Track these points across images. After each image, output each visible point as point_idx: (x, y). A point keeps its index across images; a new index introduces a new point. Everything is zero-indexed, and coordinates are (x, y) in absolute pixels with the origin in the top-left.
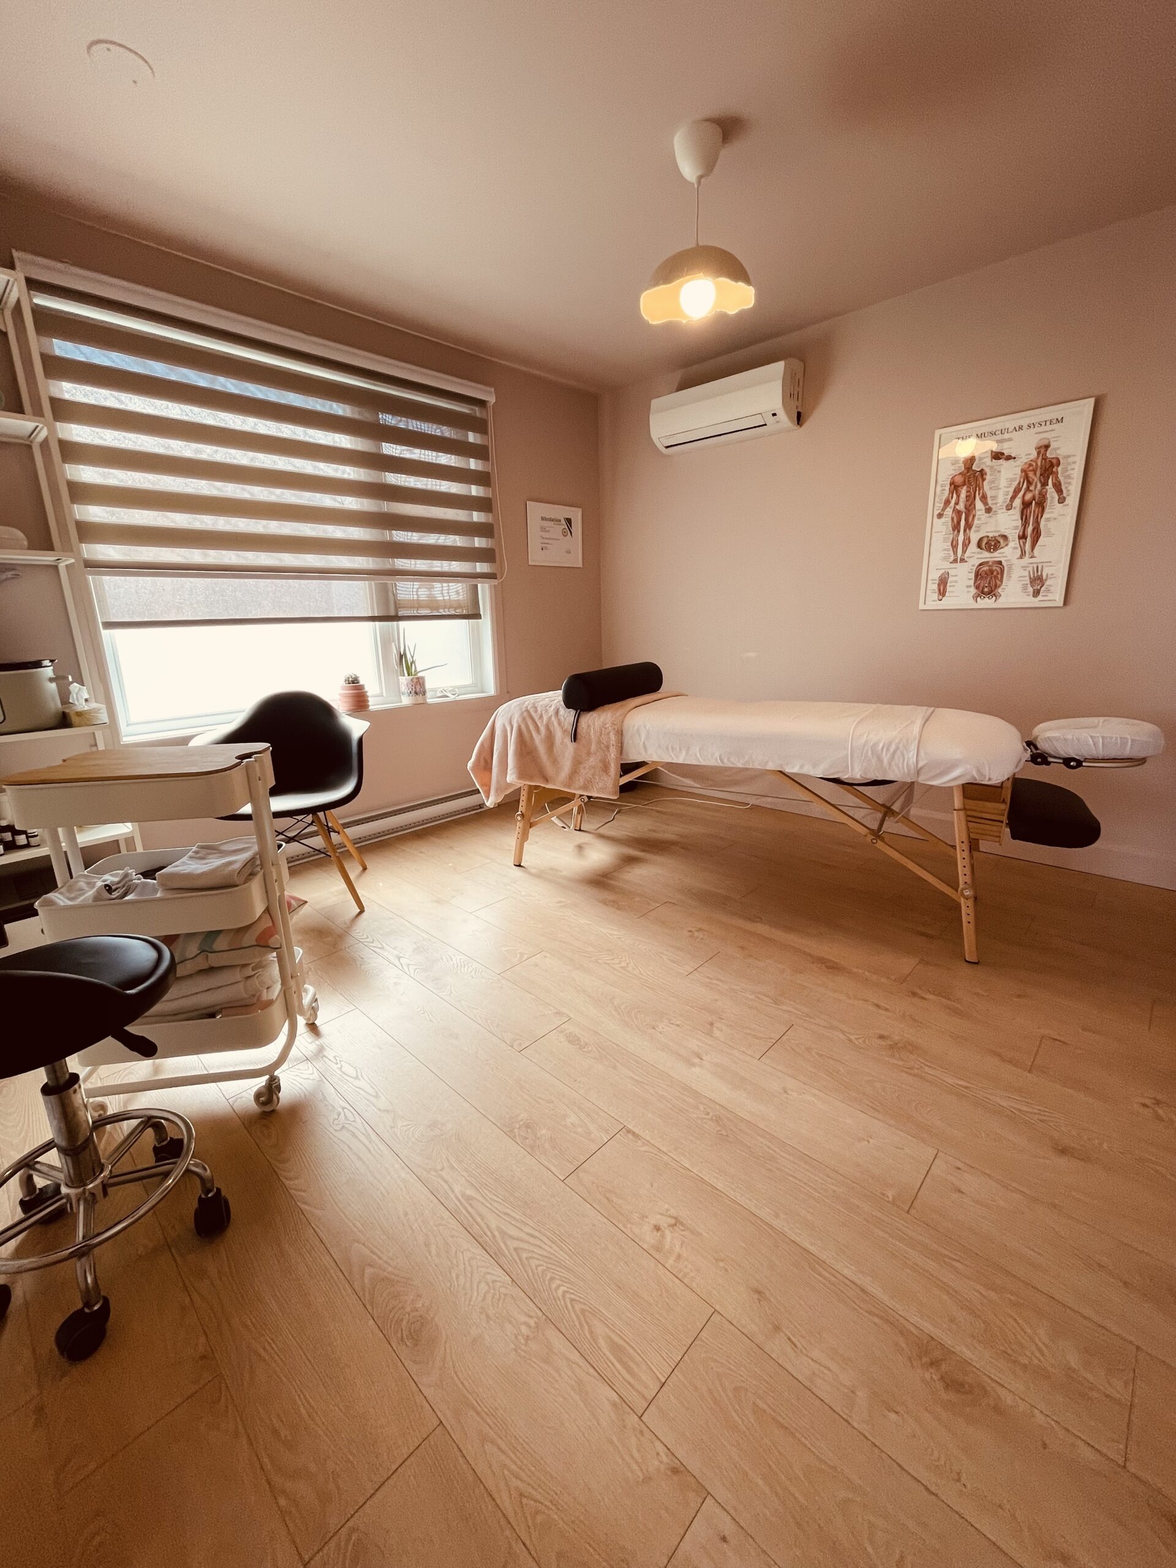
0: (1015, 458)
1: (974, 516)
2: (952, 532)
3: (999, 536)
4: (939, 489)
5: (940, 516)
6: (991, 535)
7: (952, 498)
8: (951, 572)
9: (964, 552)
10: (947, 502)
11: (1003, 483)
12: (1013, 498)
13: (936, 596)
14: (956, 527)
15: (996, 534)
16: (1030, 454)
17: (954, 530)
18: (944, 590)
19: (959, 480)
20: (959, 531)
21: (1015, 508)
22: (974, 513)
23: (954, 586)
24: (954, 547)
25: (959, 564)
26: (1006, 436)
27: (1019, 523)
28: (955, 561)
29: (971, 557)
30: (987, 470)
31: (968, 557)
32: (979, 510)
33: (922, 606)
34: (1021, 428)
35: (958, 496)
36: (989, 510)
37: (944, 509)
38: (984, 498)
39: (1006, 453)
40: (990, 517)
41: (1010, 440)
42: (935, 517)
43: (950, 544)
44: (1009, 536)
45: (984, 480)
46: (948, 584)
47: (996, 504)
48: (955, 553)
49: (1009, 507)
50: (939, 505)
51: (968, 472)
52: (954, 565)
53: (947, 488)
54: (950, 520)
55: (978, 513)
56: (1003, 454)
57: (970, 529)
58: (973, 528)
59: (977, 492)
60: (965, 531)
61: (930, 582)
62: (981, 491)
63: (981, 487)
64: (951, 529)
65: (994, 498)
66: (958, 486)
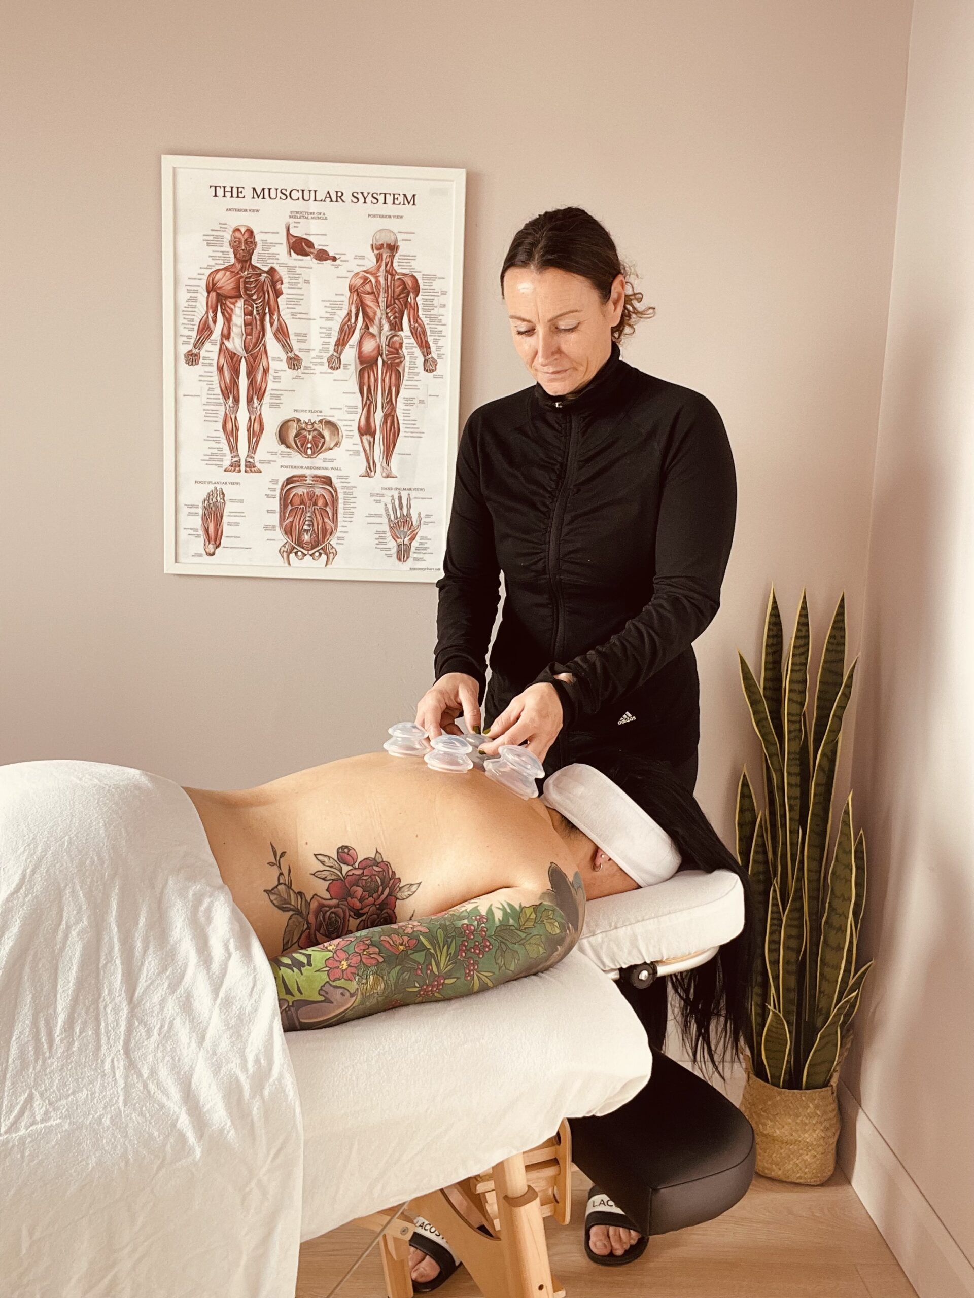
0: (334, 259)
1: (266, 371)
2: (222, 400)
3: (321, 421)
4: (183, 296)
5: (192, 358)
6: (305, 418)
7: (215, 322)
8: (229, 491)
9: (253, 448)
10: (205, 330)
11: (317, 309)
12: (341, 343)
13: (199, 544)
14: (230, 391)
15: (315, 418)
16: (362, 258)
17: (226, 397)
18: (216, 530)
19: (226, 282)
20: (237, 400)
21: (346, 366)
22: (264, 362)
23: (237, 524)
24: (231, 433)
25: (242, 476)
26: (313, 207)
27: (357, 400)
28: (235, 466)
29: (269, 462)
30: (282, 272)
31: (261, 462)
32: (274, 359)
33: (170, 567)
34: (340, 196)
35: (228, 320)
36: (294, 362)
37: (199, 344)
38: (282, 333)
39: (318, 243)
40: (297, 377)
41: (321, 216)
42: (182, 360)
43: (219, 426)
44: (340, 424)
45: (278, 293)
46: (225, 519)
47: (308, 351)
48: (234, 448)
49: (335, 363)
50: (186, 332)
51: (242, 269)
52: (233, 476)
53: (202, 295)
54: (214, 368)
55: (273, 365)
56: (310, 244)
57: (260, 398)
58: (267, 399)
59: (268, 317)
60: (250, 401)
61: (184, 511)
62: (275, 317)
63: (274, 310)
64: (218, 391)
65: (303, 337)
66: (227, 297)
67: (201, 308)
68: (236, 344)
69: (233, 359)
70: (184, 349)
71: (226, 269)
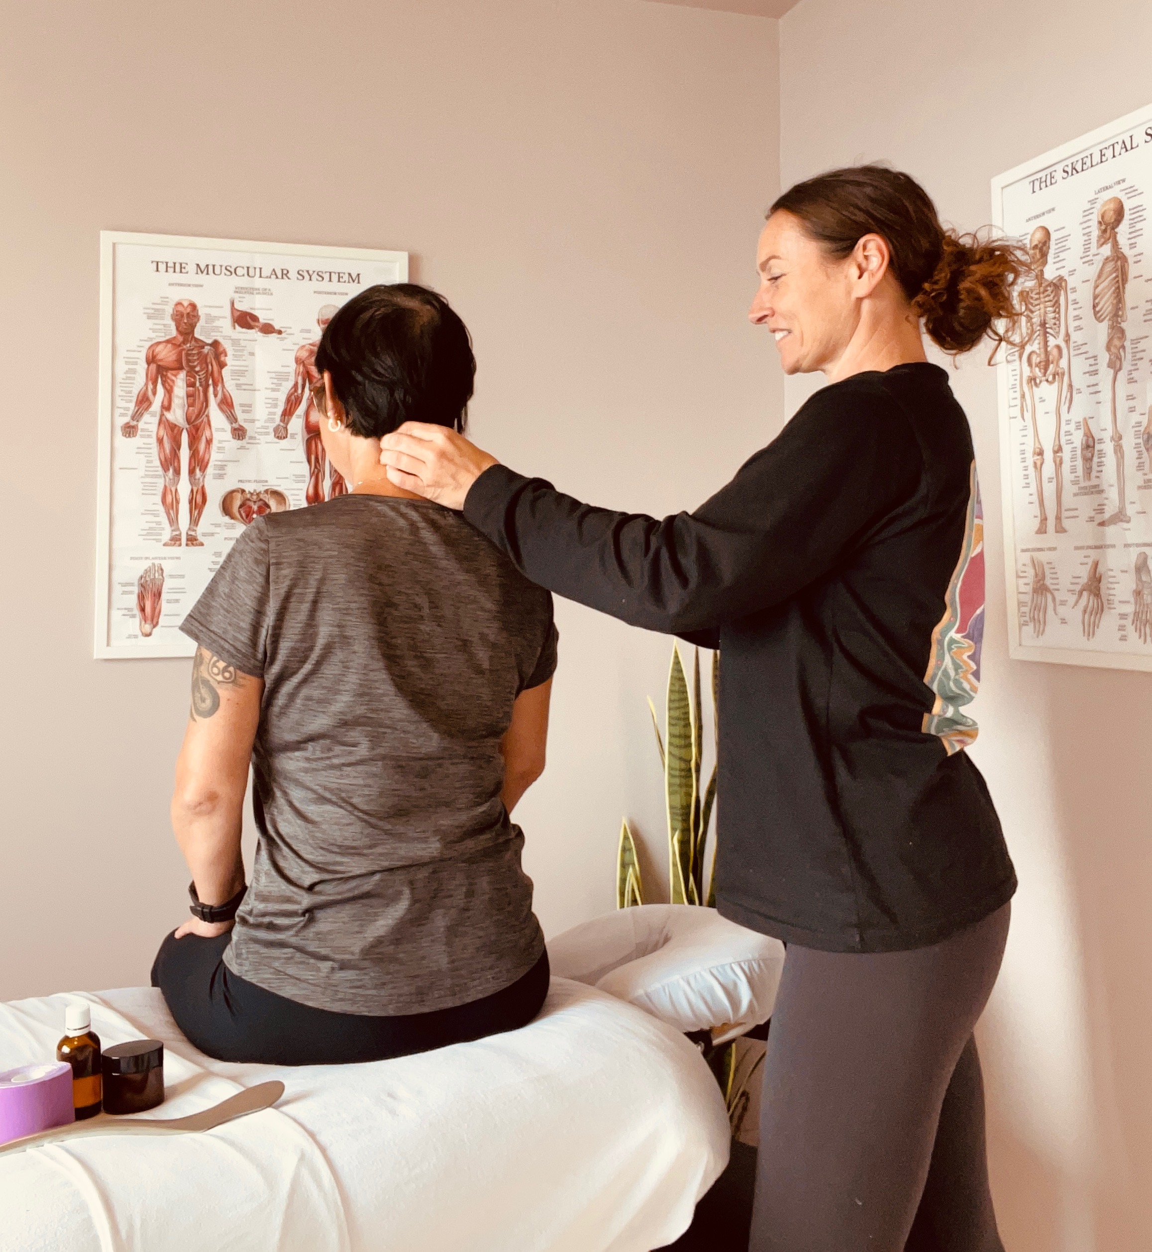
0: (280, 332)
1: (209, 442)
2: (160, 471)
3: (266, 491)
4: (121, 368)
5: (130, 430)
6: (249, 488)
7: (154, 393)
8: (168, 566)
9: (195, 521)
10: (143, 401)
11: (262, 381)
12: (287, 413)
13: (134, 624)
14: (170, 462)
15: (261, 488)
16: (309, 331)
17: (166, 469)
19: (166, 355)
20: (177, 472)
22: (207, 433)
23: (177, 601)
24: (171, 506)
26: (258, 283)
27: (304, 469)
28: (175, 540)
29: (212, 534)
31: (204, 535)
33: (100, 651)
34: (285, 274)
35: (169, 391)
36: (239, 433)
37: (137, 416)
38: (226, 404)
39: (263, 317)
40: (242, 448)
41: (266, 292)
42: (119, 433)
43: (158, 499)
45: (222, 365)
46: (164, 596)
47: (253, 421)
48: (173, 521)
49: (281, 433)
51: (184, 342)
52: (175, 551)
53: (142, 367)
54: (153, 441)
55: (217, 437)
56: (255, 318)
57: (203, 469)
58: (210, 470)
59: (211, 389)
60: (192, 472)
61: (117, 590)
62: (219, 388)
63: (218, 381)
64: (158, 463)
65: (248, 408)
66: (168, 369)
67: (140, 381)
68: (177, 415)
69: (174, 431)
70: (121, 421)
71: (168, 341)
